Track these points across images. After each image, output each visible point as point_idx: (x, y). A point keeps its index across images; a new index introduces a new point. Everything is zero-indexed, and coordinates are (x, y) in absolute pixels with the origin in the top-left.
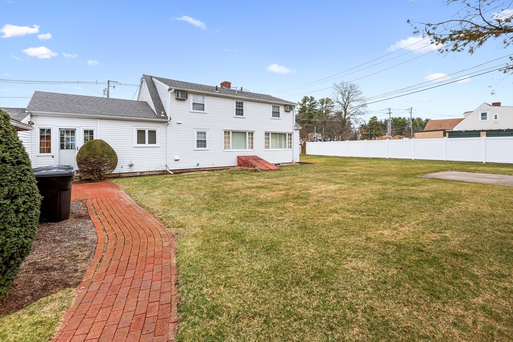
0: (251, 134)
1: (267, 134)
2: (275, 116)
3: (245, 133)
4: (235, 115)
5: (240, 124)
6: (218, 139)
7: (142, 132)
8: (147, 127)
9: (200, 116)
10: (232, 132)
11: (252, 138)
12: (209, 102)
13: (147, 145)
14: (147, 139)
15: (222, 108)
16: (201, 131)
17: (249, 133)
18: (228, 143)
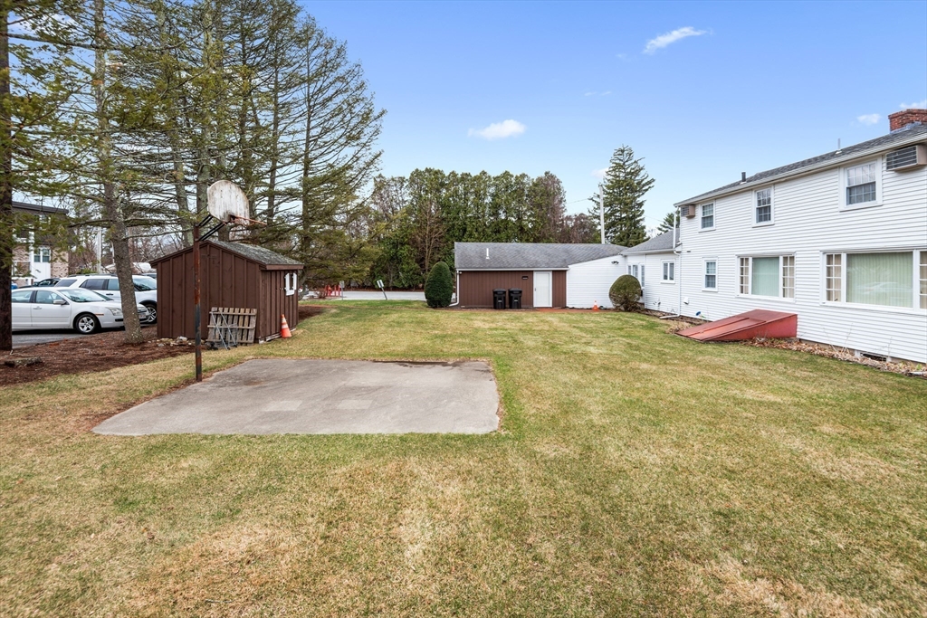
0: (789, 259)
1: (833, 258)
2: (858, 201)
3: (778, 258)
4: (755, 224)
5: (766, 241)
6: (728, 273)
7: (666, 265)
8: (668, 259)
9: (709, 236)
10: (754, 259)
11: (792, 269)
12: (719, 209)
13: (668, 281)
14: (669, 273)
15: (737, 214)
16: (710, 260)
17: (785, 259)
18: (747, 283)
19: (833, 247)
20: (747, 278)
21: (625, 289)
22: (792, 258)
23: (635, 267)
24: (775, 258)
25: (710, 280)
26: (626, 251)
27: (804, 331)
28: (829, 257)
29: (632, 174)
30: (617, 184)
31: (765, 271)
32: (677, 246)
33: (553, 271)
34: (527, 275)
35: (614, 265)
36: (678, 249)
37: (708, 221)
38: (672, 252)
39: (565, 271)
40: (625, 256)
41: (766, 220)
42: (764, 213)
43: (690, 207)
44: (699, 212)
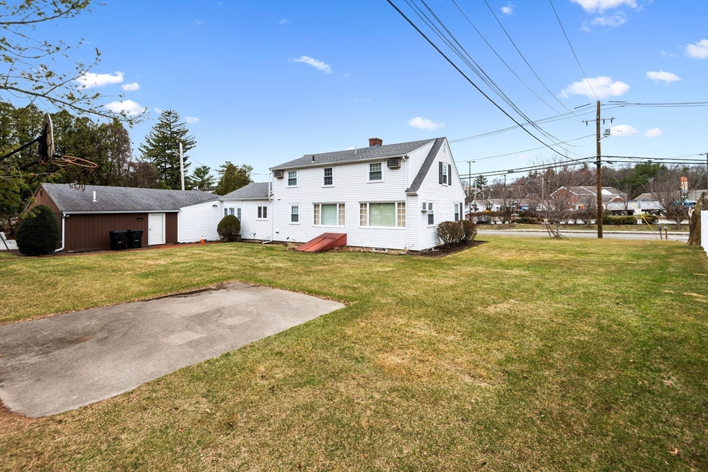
0: (342, 205)
1: (363, 205)
2: (374, 179)
3: (336, 205)
4: (323, 185)
5: (329, 195)
6: (306, 213)
7: (260, 208)
8: (262, 204)
9: (293, 190)
10: (322, 205)
11: (344, 211)
12: (300, 176)
13: (262, 218)
14: (262, 212)
15: (311, 180)
16: (294, 205)
17: (340, 205)
18: (318, 218)
19: (364, 200)
20: (318, 216)
21: (231, 225)
22: (344, 205)
23: (232, 210)
24: (335, 205)
25: (295, 218)
26: (221, 198)
27: (350, 242)
28: (361, 205)
29: (177, 133)
30: (163, 139)
31: (328, 211)
32: (271, 196)
33: (166, 213)
34: (143, 217)
35: (214, 208)
36: (272, 198)
37: (292, 182)
38: (268, 200)
39: (177, 213)
40: (221, 201)
41: (329, 184)
42: (328, 180)
43: (281, 172)
44: (286, 175)
